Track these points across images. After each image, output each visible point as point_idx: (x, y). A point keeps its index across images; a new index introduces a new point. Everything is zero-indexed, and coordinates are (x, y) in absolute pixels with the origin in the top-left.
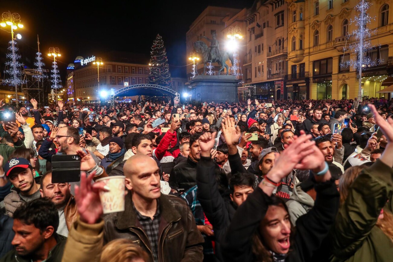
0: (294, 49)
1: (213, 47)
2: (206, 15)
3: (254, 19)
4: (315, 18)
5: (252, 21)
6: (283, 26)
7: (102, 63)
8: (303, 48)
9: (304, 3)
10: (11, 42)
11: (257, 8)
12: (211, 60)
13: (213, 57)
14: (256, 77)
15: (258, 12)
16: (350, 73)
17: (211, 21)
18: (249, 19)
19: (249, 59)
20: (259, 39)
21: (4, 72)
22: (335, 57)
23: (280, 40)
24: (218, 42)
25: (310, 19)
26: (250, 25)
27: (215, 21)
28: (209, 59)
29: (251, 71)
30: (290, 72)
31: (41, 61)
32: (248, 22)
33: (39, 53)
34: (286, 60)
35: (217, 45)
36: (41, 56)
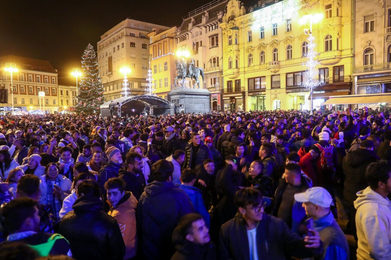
0: (230, 67)
2: (125, 27)
3: (186, 38)
4: (248, 44)
5: (183, 39)
6: (218, 47)
8: (238, 67)
9: (238, 30)
11: (189, 28)
12: (189, 75)
16: (280, 89)
17: (131, 34)
22: (268, 76)
23: (214, 59)
25: (244, 44)
27: (134, 34)
30: (225, 87)
32: (179, 39)
34: (222, 76)
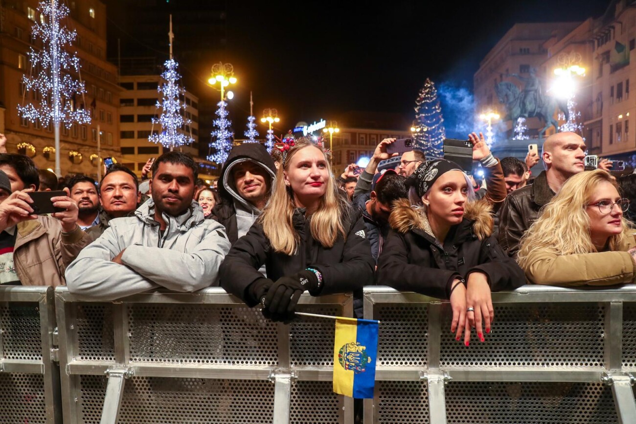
1: (530, 91)
2: (511, 40)
3: (610, 36)
5: (604, 39)
7: (337, 130)
10: (219, 104)
11: (617, 13)
12: (525, 112)
13: (530, 107)
14: (611, 142)
15: (617, 22)
17: (521, 50)
18: (598, 37)
19: (597, 111)
20: (618, 72)
21: (210, 146)
24: (540, 82)
26: (600, 48)
27: (528, 49)
28: (522, 112)
29: (600, 134)
31: (255, 128)
32: (596, 42)
33: (251, 118)
35: (536, 87)
36: (254, 122)
